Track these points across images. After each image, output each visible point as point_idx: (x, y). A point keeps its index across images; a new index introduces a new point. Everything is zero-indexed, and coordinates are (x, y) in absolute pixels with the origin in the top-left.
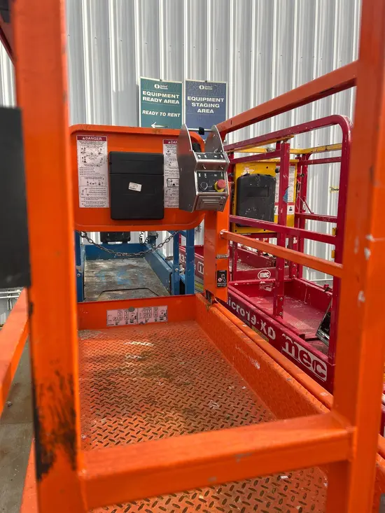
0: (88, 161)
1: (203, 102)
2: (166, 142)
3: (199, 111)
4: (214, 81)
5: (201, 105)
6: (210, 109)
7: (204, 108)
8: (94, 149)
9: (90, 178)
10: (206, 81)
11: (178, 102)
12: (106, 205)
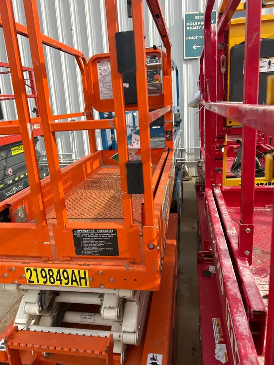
0: (103, 74)
8: (105, 67)
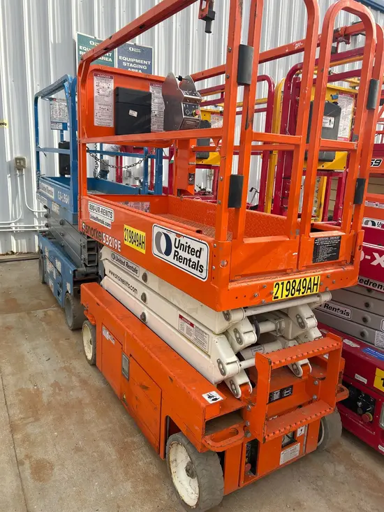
0: (101, 92)
1: (133, 63)
2: (152, 85)
3: (129, 69)
4: (141, 45)
5: (131, 65)
6: (139, 69)
7: (133, 68)
8: (105, 84)
9: (102, 104)
10: (135, 44)
11: (110, 60)
12: (112, 125)
